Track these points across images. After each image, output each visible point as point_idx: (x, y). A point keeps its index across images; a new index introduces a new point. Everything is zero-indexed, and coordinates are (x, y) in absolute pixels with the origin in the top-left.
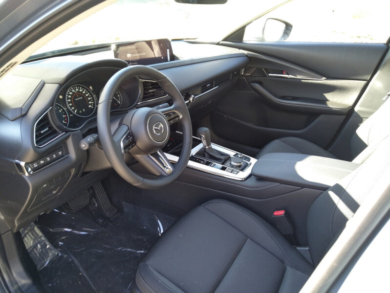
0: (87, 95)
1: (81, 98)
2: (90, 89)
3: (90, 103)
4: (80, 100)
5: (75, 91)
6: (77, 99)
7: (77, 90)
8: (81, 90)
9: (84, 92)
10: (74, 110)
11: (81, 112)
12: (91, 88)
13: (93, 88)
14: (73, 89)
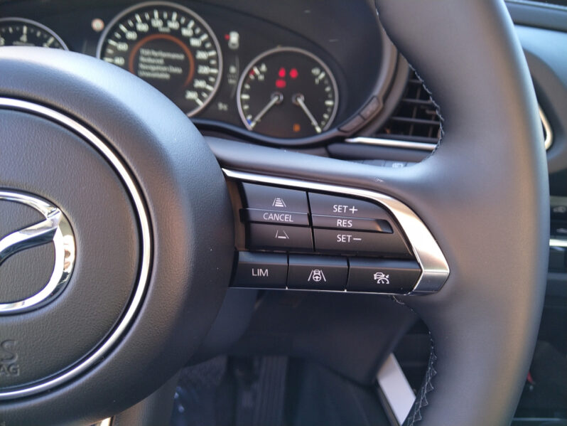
2: (226, 42)
3: (204, 70)
5: (165, 25)
7: (173, 25)
8: (186, 32)
9: (195, 42)
12: (234, 38)
13: (241, 40)
14: (161, 17)
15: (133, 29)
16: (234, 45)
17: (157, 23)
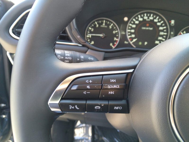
0: (161, 28)
1: (151, 29)
2: (170, 23)
3: (162, 33)
4: (149, 30)
5: (148, 18)
6: (144, 28)
7: (151, 18)
8: (156, 20)
9: (159, 24)
10: (132, 39)
11: (140, 43)
12: (173, 22)
13: (175, 23)
14: (147, 16)
15: (137, 20)
16: (173, 24)
17: (146, 18)
